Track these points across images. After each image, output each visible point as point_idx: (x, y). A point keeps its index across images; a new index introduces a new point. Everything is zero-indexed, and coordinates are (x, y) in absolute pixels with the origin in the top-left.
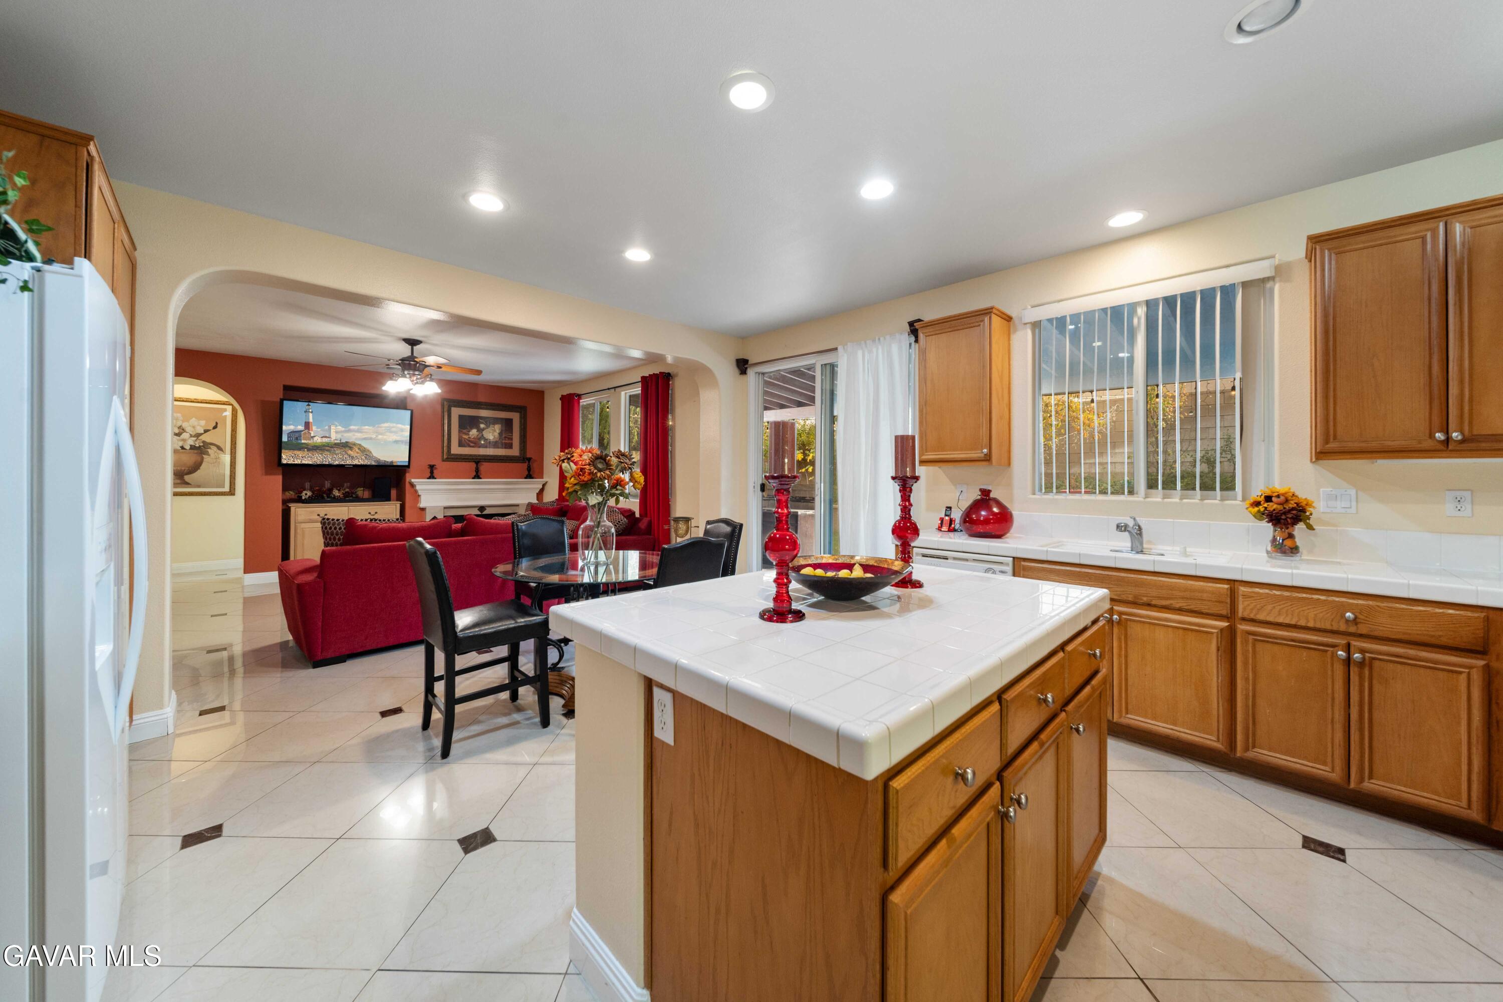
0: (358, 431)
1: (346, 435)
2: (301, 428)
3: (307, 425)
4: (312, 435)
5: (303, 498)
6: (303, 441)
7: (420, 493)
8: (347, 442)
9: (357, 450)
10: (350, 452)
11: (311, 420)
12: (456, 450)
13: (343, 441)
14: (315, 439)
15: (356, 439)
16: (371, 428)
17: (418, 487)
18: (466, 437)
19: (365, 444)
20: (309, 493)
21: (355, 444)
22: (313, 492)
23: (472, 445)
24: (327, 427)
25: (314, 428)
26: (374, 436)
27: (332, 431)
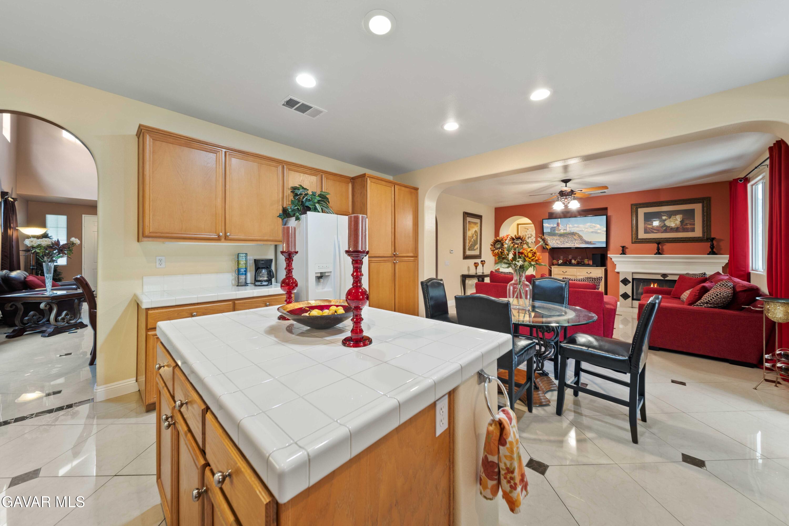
0: (578, 227)
1: (573, 229)
2: (555, 225)
3: (558, 224)
4: (560, 229)
5: (559, 263)
6: (556, 232)
7: (615, 263)
8: (573, 232)
9: (577, 236)
10: (574, 237)
11: (559, 222)
12: (642, 235)
13: (572, 232)
14: (561, 231)
15: (577, 231)
16: (583, 225)
17: (613, 260)
18: (650, 226)
19: (581, 234)
20: (561, 261)
21: (576, 233)
22: (563, 261)
23: (655, 231)
24: (565, 225)
25: (561, 225)
26: (584, 230)
27: (568, 227)
